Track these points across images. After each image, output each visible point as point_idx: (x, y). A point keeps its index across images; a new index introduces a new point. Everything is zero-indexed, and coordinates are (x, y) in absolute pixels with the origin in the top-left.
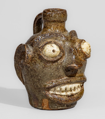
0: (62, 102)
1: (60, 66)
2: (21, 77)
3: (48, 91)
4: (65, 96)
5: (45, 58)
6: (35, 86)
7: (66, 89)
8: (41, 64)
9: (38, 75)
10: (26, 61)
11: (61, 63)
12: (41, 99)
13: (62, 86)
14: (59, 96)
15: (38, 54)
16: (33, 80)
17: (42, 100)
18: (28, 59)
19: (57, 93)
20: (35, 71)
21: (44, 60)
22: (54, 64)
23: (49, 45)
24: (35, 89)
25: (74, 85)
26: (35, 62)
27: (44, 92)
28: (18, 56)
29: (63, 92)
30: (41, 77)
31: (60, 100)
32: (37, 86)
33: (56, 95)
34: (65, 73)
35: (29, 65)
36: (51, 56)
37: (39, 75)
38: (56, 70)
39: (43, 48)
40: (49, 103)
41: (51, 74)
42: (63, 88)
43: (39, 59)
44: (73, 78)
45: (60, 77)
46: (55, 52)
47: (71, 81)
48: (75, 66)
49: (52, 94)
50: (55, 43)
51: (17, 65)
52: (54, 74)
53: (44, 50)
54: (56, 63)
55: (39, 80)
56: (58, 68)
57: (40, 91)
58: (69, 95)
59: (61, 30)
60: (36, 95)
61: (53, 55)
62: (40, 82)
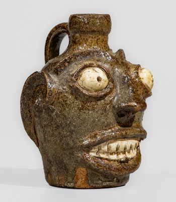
0: (112, 172)
1: (110, 106)
2: (33, 131)
3: (88, 152)
4: (115, 161)
5: (84, 92)
6: (63, 144)
7: (117, 149)
8: (76, 103)
9: (70, 123)
10: (47, 99)
11: (111, 101)
12: (73, 169)
13: (111, 143)
14: (106, 161)
15: (70, 86)
16: (60, 133)
17: (75, 170)
18: (51, 95)
19: (102, 156)
20: (65, 116)
21: (82, 96)
22: (99, 103)
23: (89, 70)
24: (64, 149)
25: (129, 141)
26: (66, 101)
27: (80, 155)
28: (28, 94)
29: (111, 154)
30: (75, 127)
31: (109, 168)
32: (68, 144)
33: (101, 158)
34: (117, 119)
35: (53, 107)
36: (94, 88)
37: (72, 124)
38: (103, 114)
39: (78, 75)
40: (87, 175)
41: (94, 121)
42: (114, 146)
43: (72, 94)
44: (130, 128)
45: (108, 126)
46: (102, 81)
47: (126, 133)
48: (135, 106)
49: (95, 157)
50: (99, 66)
51: (26, 111)
52: (99, 121)
53: (81, 79)
54: (102, 101)
55: (71, 132)
56: (105, 110)
57: (72, 154)
58: (122, 160)
59: (104, 48)
60: (65, 161)
61: (98, 85)
62: (74, 136)
